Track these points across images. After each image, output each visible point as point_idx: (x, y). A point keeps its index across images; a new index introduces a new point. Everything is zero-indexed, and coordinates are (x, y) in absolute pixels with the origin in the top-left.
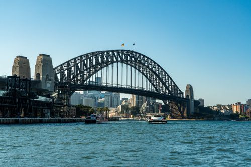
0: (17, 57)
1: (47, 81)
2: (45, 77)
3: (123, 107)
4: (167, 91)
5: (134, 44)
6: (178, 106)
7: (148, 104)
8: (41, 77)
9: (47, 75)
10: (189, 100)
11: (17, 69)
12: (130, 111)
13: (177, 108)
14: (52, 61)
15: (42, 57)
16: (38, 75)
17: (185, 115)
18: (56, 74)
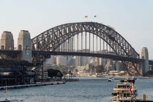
0: (4, 32)
1: (27, 51)
2: (25, 48)
3: (90, 65)
4: (125, 54)
5: (95, 17)
6: (134, 66)
7: (111, 63)
8: (22, 47)
9: (27, 46)
10: (144, 60)
11: (4, 42)
12: (95, 70)
13: (133, 67)
14: (30, 35)
15: (22, 32)
16: (20, 46)
17: (141, 73)
18: (33, 45)
